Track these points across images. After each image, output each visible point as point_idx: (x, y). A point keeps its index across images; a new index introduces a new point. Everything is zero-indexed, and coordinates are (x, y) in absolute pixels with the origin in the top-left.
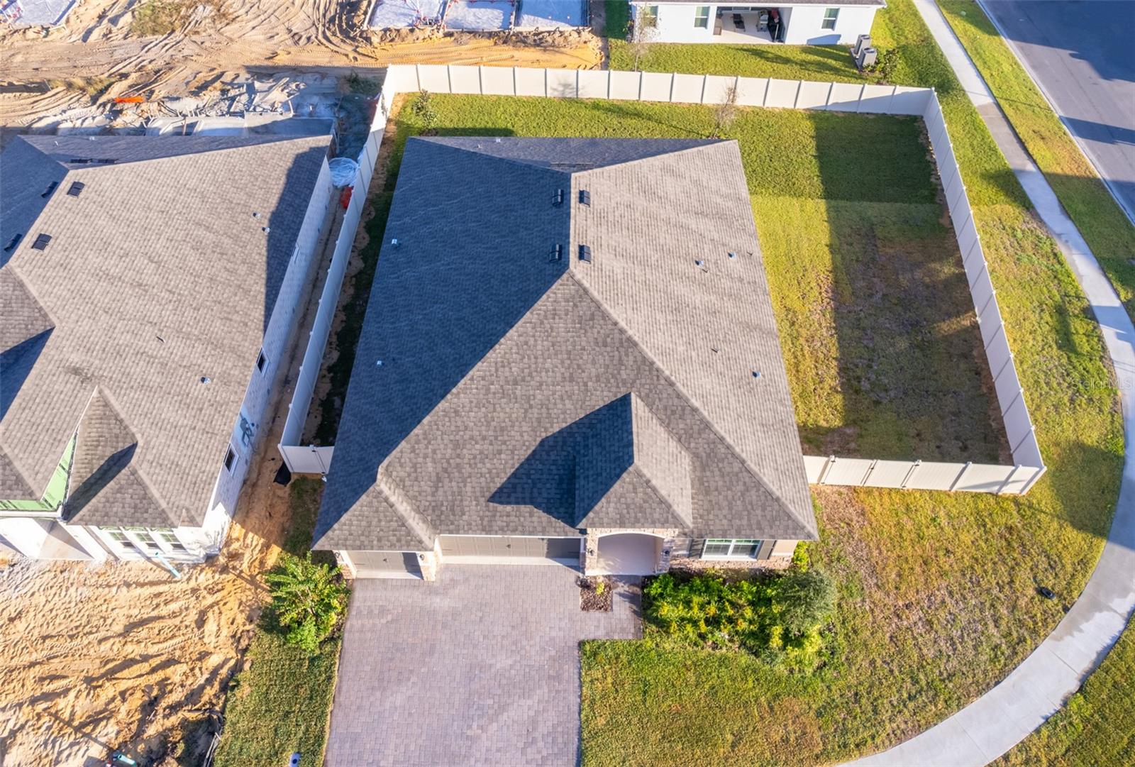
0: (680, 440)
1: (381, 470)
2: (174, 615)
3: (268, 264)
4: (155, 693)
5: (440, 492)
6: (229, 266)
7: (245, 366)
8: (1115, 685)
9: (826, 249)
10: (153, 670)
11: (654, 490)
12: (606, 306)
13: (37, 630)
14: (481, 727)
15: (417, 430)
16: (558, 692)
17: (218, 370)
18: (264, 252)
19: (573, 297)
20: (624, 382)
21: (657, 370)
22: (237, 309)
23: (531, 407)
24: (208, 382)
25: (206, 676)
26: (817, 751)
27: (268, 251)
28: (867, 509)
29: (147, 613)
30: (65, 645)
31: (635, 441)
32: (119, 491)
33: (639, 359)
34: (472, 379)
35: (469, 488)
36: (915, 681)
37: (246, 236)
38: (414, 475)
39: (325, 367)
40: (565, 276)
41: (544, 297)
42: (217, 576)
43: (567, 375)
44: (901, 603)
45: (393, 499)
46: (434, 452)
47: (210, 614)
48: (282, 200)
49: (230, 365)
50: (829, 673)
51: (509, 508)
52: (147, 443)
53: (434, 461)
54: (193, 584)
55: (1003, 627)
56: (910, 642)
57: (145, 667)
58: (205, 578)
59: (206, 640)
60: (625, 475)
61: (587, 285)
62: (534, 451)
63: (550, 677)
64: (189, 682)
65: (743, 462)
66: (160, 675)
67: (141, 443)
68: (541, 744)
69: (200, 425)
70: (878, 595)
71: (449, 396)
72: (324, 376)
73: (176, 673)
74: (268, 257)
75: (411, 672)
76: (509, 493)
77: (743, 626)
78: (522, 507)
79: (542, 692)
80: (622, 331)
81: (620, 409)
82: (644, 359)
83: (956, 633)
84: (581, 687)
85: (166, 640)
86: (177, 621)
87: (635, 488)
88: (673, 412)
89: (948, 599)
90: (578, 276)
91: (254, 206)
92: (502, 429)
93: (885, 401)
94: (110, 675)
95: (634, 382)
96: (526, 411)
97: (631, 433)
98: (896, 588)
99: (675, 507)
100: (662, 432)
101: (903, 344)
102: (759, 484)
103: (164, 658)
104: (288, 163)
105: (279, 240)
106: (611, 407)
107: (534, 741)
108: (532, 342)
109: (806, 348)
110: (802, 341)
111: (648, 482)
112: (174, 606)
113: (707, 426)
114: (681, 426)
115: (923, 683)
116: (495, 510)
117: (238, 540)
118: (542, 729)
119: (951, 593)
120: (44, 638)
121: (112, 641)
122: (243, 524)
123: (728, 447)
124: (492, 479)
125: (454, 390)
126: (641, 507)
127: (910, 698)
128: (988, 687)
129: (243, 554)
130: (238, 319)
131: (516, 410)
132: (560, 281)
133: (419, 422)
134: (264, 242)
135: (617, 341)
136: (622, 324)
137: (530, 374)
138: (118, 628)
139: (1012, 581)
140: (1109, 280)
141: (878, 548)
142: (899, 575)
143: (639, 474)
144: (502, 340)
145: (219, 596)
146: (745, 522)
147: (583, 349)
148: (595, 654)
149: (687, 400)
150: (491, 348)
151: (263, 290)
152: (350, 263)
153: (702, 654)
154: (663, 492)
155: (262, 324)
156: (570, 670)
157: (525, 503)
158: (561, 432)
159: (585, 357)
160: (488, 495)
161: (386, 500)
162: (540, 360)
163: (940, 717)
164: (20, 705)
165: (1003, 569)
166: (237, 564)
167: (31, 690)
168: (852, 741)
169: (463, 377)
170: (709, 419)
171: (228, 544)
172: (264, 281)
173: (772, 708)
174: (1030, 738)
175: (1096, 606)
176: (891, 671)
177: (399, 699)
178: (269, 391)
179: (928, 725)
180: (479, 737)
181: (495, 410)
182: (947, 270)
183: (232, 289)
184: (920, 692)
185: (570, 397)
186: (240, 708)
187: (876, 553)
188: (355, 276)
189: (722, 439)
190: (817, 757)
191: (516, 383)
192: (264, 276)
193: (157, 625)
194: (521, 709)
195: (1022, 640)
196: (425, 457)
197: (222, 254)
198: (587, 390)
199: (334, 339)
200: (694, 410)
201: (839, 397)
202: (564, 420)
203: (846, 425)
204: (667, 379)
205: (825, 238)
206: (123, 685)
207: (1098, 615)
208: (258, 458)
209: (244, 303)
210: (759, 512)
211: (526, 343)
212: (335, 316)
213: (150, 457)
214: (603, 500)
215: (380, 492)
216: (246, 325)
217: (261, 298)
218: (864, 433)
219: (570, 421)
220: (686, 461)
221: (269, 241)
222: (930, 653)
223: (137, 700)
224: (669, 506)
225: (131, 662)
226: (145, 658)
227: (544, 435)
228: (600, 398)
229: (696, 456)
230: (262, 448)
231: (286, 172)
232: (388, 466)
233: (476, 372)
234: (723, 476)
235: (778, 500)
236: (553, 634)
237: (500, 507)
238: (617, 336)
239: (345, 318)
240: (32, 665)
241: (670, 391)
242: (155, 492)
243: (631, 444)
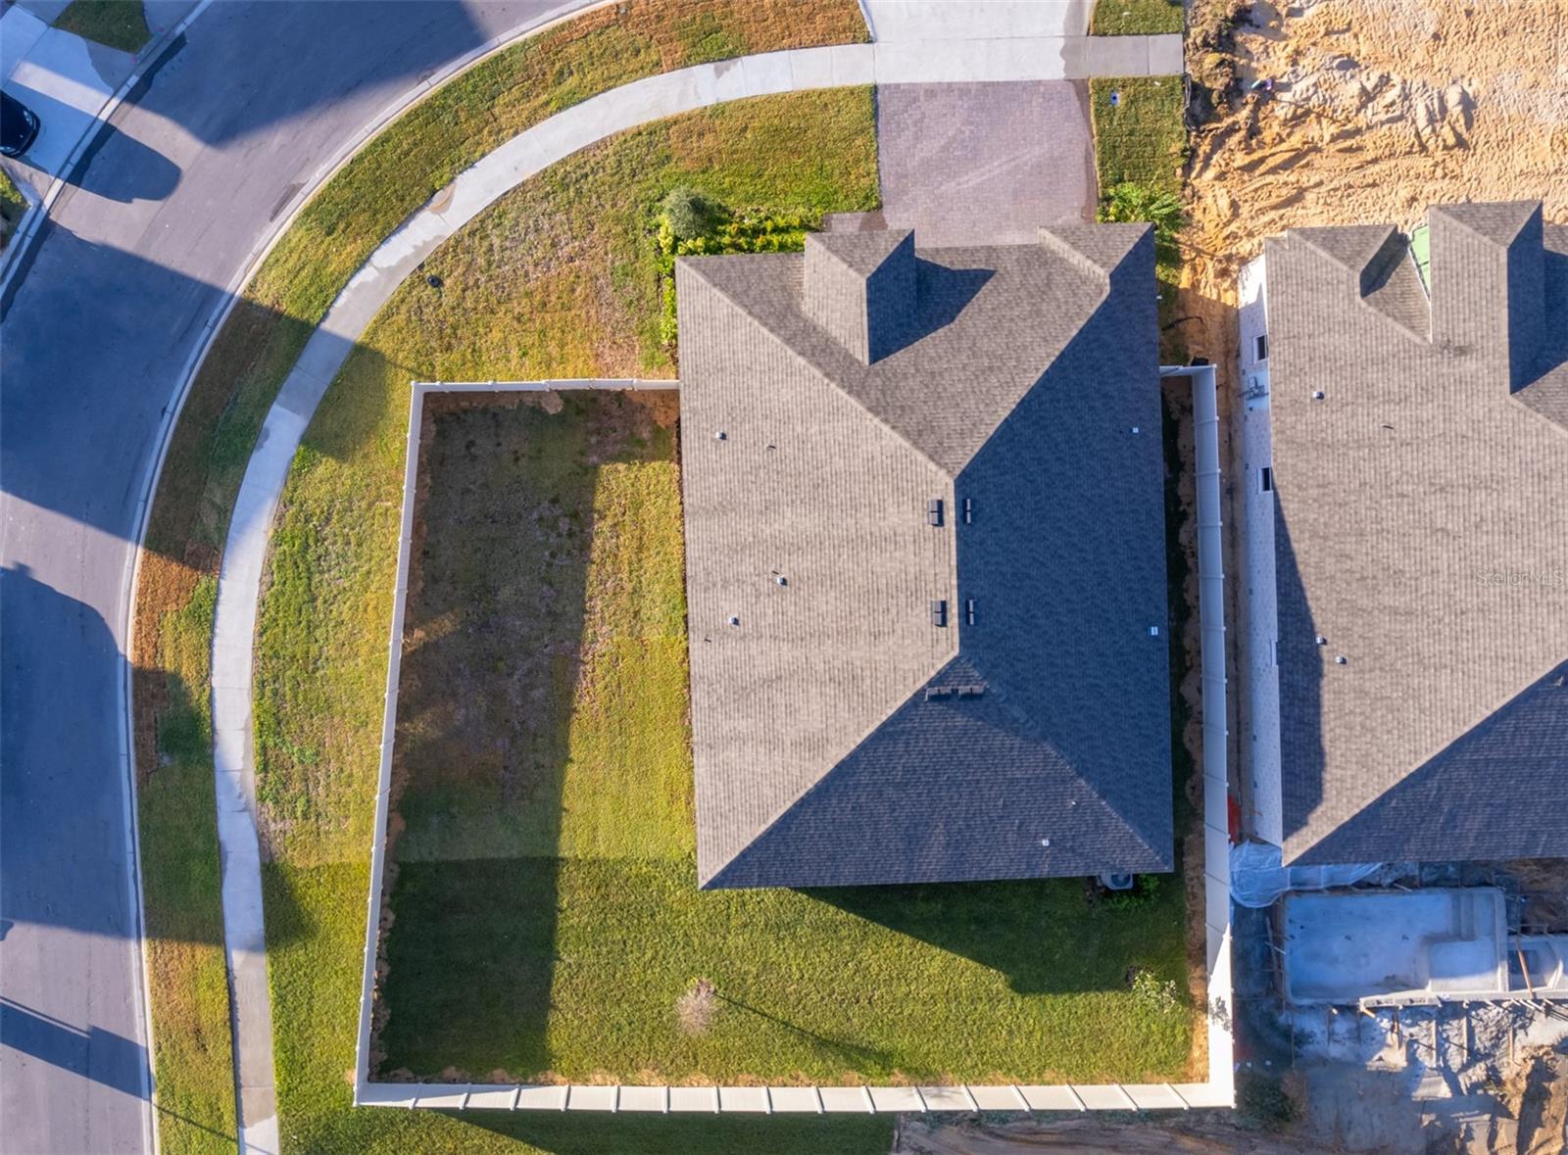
0: (815, 329)
1: (1108, 289)
2: (1262, 211)
3: (1301, 588)
4: (1254, 142)
5: (1044, 276)
6: (1348, 564)
7: (1283, 432)
9: (574, 754)
10: (1262, 160)
11: (844, 260)
12: (907, 444)
13: (1386, 191)
14: (962, 132)
15: (1081, 323)
16: (898, 165)
17: (1311, 415)
18: (1311, 603)
19: (944, 451)
20: (877, 374)
21: (843, 387)
22: (1316, 505)
23: (970, 348)
24: (1315, 395)
25: (1213, 162)
26: (674, 128)
27: (1308, 609)
29: (1288, 211)
30: (1354, 178)
31: (865, 305)
32: (1359, 253)
33: (864, 397)
34: (1037, 370)
35: (1017, 280)
36: (579, 192)
37: (1343, 621)
38: (1074, 287)
39: (1192, 518)
40: (958, 472)
41: (976, 450)
42: (1234, 251)
43: (938, 378)
44: (577, 263)
45: (1089, 263)
46: (1059, 307)
47: (1229, 214)
48: (1317, 705)
49: (1299, 427)
50: (654, 193)
51: (975, 267)
52: (1351, 301)
53: (1057, 299)
54: (1255, 241)
55: (486, 244)
56: (576, 225)
57: (1271, 162)
58: (1244, 247)
59: (1224, 191)
60: (874, 270)
61: (932, 466)
62: (959, 311)
63: (906, 176)
64: (1226, 155)
65: (750, 313)
66: (1255, 156)
67: (1358, 298)
68: (909, 121)
69: (1305, 342)
70: (597, 270)
71: (1057, 353)
72: (1189, 504)
73: (1241, 159)
74: (1305, 598)
75: (1031, 175)
76: (973, 281)
77: (732, 229)
78: (962, 268)
79: (912, 164)
80: (886, 421)
81: (880, 349)
82: (858, 395)
83: (531, 237)
84: (878, 170)
85: (1262, 187)
86: (1257, 206)
87: (863, 260)
88: (823, 350)
89: (531, 268)
90: (942, 473)
91: (1349, 677)
92: (995, 328)
93: (546, 504)
94: (1298, 155)
95: (867, 375)
96: (974, 344)
97: (869, 315)
98: (578, 277)
99: (823, 248)
100: (835, 332)
102: (735, 296)
103: (1257, 173)
104: (1331, 776)
105: (1299, 632)
106: (888, 353)
107: (915, 124)
108: (982, 407)
111: (851, 266)
112: (1266, 218)
113: (788, 341)
114: (814, 340)
115: (572, 190)
116: (987, 265)
117: (1226, 291)
118: (909, 134)
119: (526, 274)
120: (1374, 185)
121: (1312, 183)
122: (1226, 308)
123: (766, 325)
124: (995, 287)
125: (1053, 359)
126: (855, 246)
127: (586, 176)
128: (515, 190)
129: (1216, 277)
130: (1311, 491)
131: (984, 344)
132: (963, 466)
133: (1081, 331)
134: (1317, 620)
135: (890, 412)
136: (886, 429)
137: (977, 377)
138: (1310, 196)
139: (464, 291)
141: (589, 318)
142: (573, 291)
143: (859, 271)
144: (1014, 406)
145: (1227, 231)
146: (746, 267)
147: (925, 402)
148: (867, 198)
149: (810, 362)
150: (1023, 400)
151: (1295, 546)
152: (1200, 691)
153: (768, 204)
154: (835, 259)
155: (1281, 497)
156: (889, 183)
157: (959, 271)
158: (935, 329)
159: (922, 395)
160: (997, 275)
161: (1095, 261)
162: (969, 390)
163: (563, 162)
164: (1369, 127)
165: (469, 304)
166: (1219, 267)
167: (1367, 139)
168: (645, 138)
169: (1047, 372)
170: (787, 348)
171: (1235, 282)
172: (1299, 559)
173: (710, 160)
174: (492, 149)
175: (392, 272)
176: (598, 198)
177: (1037, 151)
178: (1247, 467)
179: (575, 154)
180: (963, 125)
181: (1007, 344)
183: (1332, 530)
184: (577, 181)
185: (932, 359)
186: (1175, 136)
187: (593, 312)
188: (1188, 669)
189: (772, 330)
190: (675, 123)
191: (991, 368)
192: (1301, 568)
193: (1274, 200)
194: (929, 148)
195: (472, 234)
196: (1066, 302)
197: (1363, 578)
198: (915, 365)
199: (1190, 562)
200: (802, 354)
201: (597, 505)
202: (934, 339)
203: (595, 471)
204: (833, 379)
205: (573, 773)
206: (1284, 146)
207: (394, 263)
208: (1233, 385)
209: (1312, 517)
210: (733, 275)
211: (987, 405)
212: (1197, 597)
213: (1343, 287)
214: (891, 250)
215: (1102, 266)
216: (1300, 487)
217: (1294, 533)
218: (578, 458)
219: (928, 338)
220: (807, 307)
221: (1312, 626)
222: (560, 217)
223: (1267, 136)
224: (828, 248)
225: (1287, 165)
226: (1273, 171)
227: (952, 325)
228: (900, 359)
229: (798, 316)
230: (1232, 401)
231: (1327, 759)
232: (1101, 293)
233: (1033, 378)
234: (770, 301)
235: (715, 285)
236: (906, 215)
237: (983, 267)
238: (891, 418)
239: (1185, 595)
240: (1375, 161)
241: (828, 369)
242: (1324, 254)
243: (870, 302)
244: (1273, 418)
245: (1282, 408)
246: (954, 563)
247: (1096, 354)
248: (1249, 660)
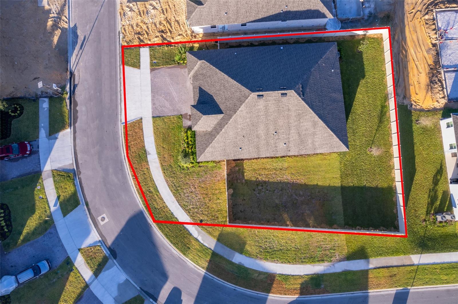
0: (215, 127)
1: (203, 61)
2: (181, 29)
3: (270, 16)
4: (165, 31)
5: (200, 75)
6: (264, 6)
7: (234, 21)
8: (181, 230)
9: (316, 183)
10: (169, 29)
11: (199, 121)
12: (244, 104)
13: (176, 3)
14: (163, 97)
15: (212, 66)
16: (171, 111)
17: (230, 15)
18: (274, 14)
19: (245, 95)
20: (226, 112)
21: (230, 120)
22: (251, 13)
23: (219, 91)
24: (226, 14)
25: (169, 40)
26: (163, 164)
27: (275, 14)
28: (220, 182)
29: (181, 23)
30: (173, 10)
31: (210, 116)
32: (193, 6)
33: (232, 115)
34: (224, 75)
35: (201, 81)
36: (179, 187)
37: (277, 7)
38: (203, 68)
39: (252, 42)
40: (250, 92)
41: (245, 88)
42: (190, 35)
43: (227, 98)
44: (196, 187)
45: (197, 65)
46: (208, 71)
47: (181, 36)
48: (296, 12)
49: (233, 18)
50: (179, 168)
51: (198, 91)
52: (205, 7)
53: (206, 72)
54: (188, 30)
55: (192, 209)
56: (187, 187)
57: (169, 27)
58: (189, 32)
59: (176, 37)
60: (201, 114)
61: (249, 98)
62: (210, 94)
63: (174, 109)
64: (168, 37)
65: (211, 143)
66: (168, 31)
67: (204, 6)
68: (161, 109)
69: (214, 17)
70: (198, 181)
71: (220, 71)
72: (249, 43)
73: (169, 34)
74: (272, 15)
75: (173, 81)
76: (201, 91)
77: (187, 149)
78: (198, 94)
79: (171, 108)
80: (238, 109)
81: (220, 112)
82: (232, 116)
83: (190, 198)
84: (173, 116)
85: (175, 29)
86: (179, 30)
87: (199, 117)
88: (220, 125)
89: (198, 198)
90: (251, 95)
91: (290, 5)
92: (214, 86)
93: (255, 192)
94: (168, 22)
95: (226, 114)
96: (218, 90)
97: (212, 114)
98: (199, 186)
99: (196, 126)
100: (215, 123)
101: (277, 201)
102: (207, 147)
103: (172, 30)
104: (313, 8)
105: (280, 16)
106: (221, 110)
107: (161, 107)
108: (234, 87)
109: (272, 172)
110: (274, 171)
111: (200, 119)
112: (182, 28)
113: (218, 133)
114: (218, 127)
115: (178, 188)
116: (197, 88)
117: (199, 36)
118: (164, 109)
119: (199, 199)
120: (174, 6)
121: (174, 19)
122: (203, 36)
123: (214, 139)
124: (203, 86)
125: (221, 72)
126: (195, 118)
127: (175, 185)
128: (178, 202)
129: (196, 38)
130: (248, 15)
131: (218, 88)
132: (249, 91)
133: (214, 66)
134: (277, 12)
135: (236, 108)
136: (240, 109)
137: (226, 89)
138: (177, 19)
139: (203, 214)
140: (313, 274)
141: (209, 183)
142: (203, 187)
143: (201, 117)
144: (233, 80)
145: (186, 36)
146: (199, 144)
147: (233, 100)
148: (179, 118)
149: (223, 128)
150: (231, 78)
151: (260, 18)
152: (292, 39)
153: (181, 141)
154: (198, 123)
155: (249, 21)
156: (176, 113)
157: (199, 95)
158: (214, 99)
159: (231, 101)
160: (200, 86)
161: (196, 64)
162: (229, 91)
163: (171, 191)
164: (161, 7)
165: (207, 213)
166: (194, 38)
167: (164, 7)
168: (165, 171)
169: (224, 73)
170: (220, 134)
171: (197, 34)
172: (263, 17)
173: (171, 155)
174: (168, 208)
175: (199, 233)
176: (180, 182)
177: (167, 79)
178: (240, 30)
179: (170, 188)
180: (161, 96)
181: (217, 83)
182: (311, 222)
183: (257, 10)
184: (176, 187)
185: (222, 100)
186: (163, 49)
187: (208, 182)
188: (287, 42)
189: (215, 137)
190: (162, 164)
191: (224, 86)
192: (265, 16)
193: (178, 26)
194: (167, 104)
195: (189, 213)
196: (207, 70)
197: (268, 3)
198: (224, 103)
199: (262, 42)
200: (221, 130)
201: (255, 180)
202: (217, 100)
203: (246, 180)
204: (228, 122)
205: (320, 183)
206: (166, 25)
207: (197, 232)
208: (221, 34)
209: (254, 14)
210: (201, 147)
211: (233, 86)
212: (270, 40)
213: (201, 9)
214: (196, 110)
215: (198, 62)
216: (247, 17)
217: (257, 18)
218: (243, 185)
219: (216, 101)
220: (209, 129)
221: (278, 13)
222: (185, 191)
223: (163, 28)
224: (196, 125)
225: (170, 24)
226: (171, 27)
227: (213, 96)
228: (222, 107)
229: (212, 132)
230: (224, 34)
231: (309, 9)
232: (204, 62)
233: (226, 76)
234: (208, 138)
235: (204, 152)
236: (183, 109)
237: (198, 89)
238: (237, 108)
239: (270, 43)
240: (169, 6)
241: (225, 123)
242: (194, 14)
243: (209, 114)
244: (231, 24)
245: (229, 22)
246: (272, 92)
247: (219, 63)
248: (284, 28)
